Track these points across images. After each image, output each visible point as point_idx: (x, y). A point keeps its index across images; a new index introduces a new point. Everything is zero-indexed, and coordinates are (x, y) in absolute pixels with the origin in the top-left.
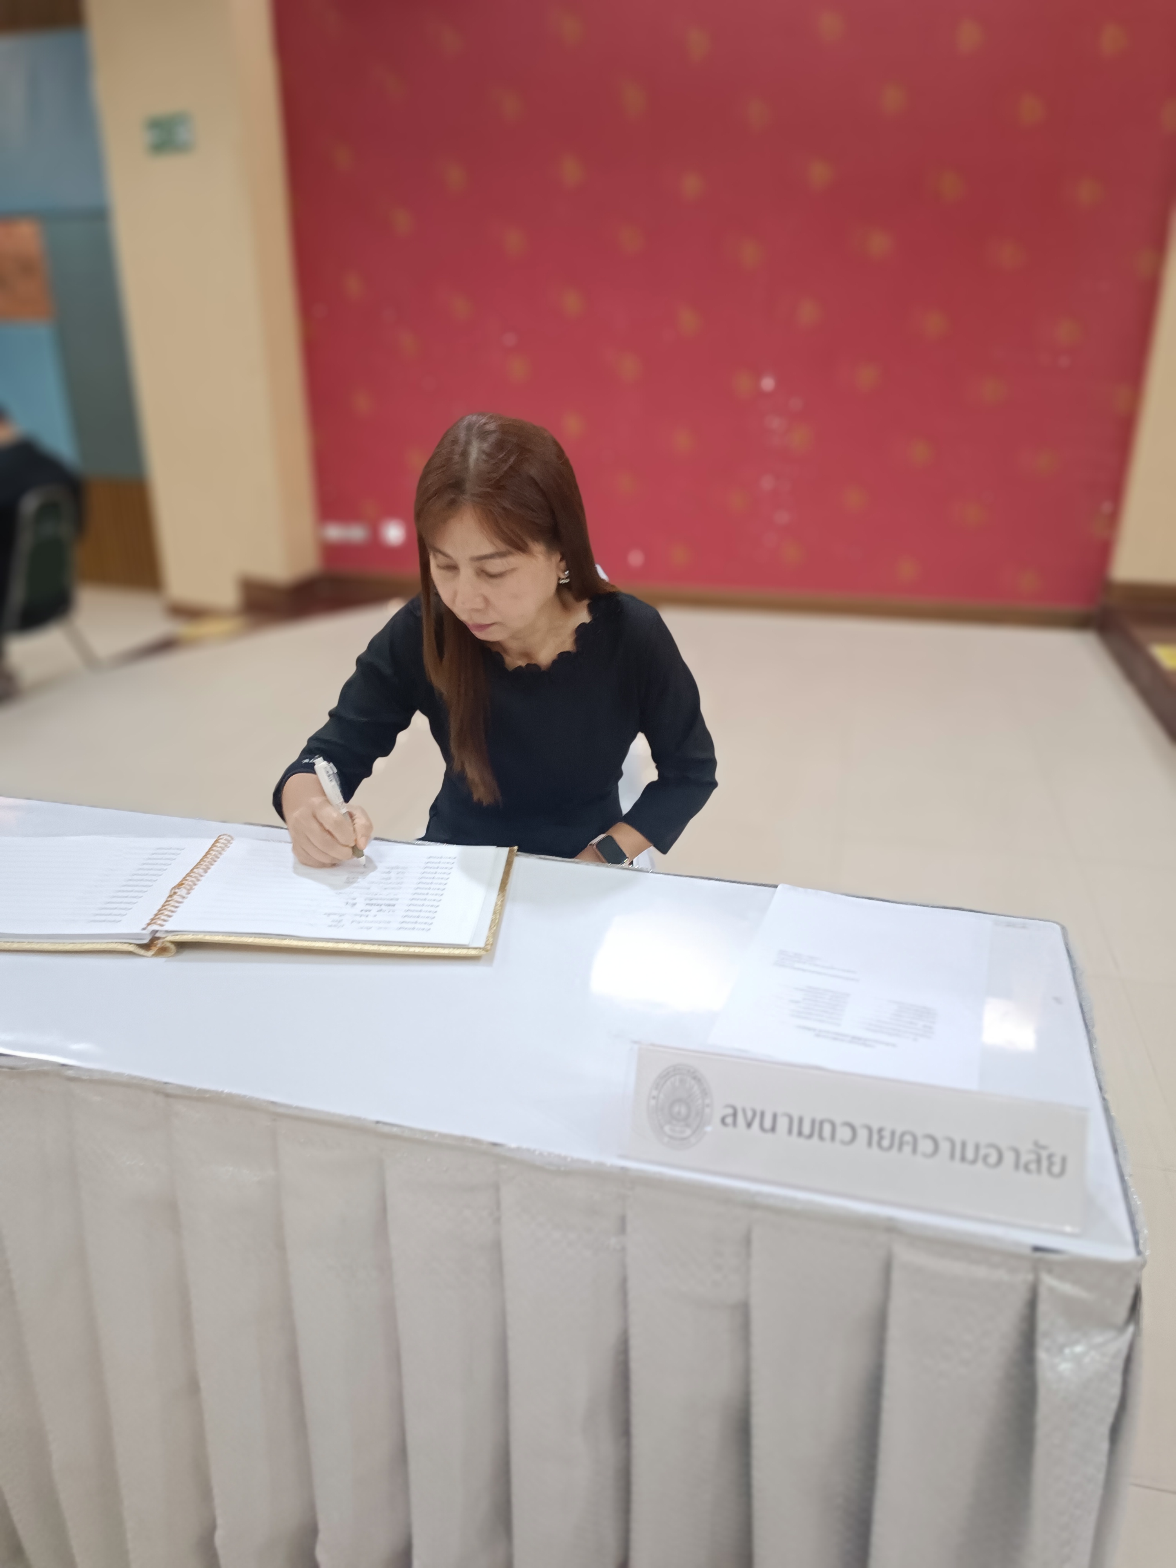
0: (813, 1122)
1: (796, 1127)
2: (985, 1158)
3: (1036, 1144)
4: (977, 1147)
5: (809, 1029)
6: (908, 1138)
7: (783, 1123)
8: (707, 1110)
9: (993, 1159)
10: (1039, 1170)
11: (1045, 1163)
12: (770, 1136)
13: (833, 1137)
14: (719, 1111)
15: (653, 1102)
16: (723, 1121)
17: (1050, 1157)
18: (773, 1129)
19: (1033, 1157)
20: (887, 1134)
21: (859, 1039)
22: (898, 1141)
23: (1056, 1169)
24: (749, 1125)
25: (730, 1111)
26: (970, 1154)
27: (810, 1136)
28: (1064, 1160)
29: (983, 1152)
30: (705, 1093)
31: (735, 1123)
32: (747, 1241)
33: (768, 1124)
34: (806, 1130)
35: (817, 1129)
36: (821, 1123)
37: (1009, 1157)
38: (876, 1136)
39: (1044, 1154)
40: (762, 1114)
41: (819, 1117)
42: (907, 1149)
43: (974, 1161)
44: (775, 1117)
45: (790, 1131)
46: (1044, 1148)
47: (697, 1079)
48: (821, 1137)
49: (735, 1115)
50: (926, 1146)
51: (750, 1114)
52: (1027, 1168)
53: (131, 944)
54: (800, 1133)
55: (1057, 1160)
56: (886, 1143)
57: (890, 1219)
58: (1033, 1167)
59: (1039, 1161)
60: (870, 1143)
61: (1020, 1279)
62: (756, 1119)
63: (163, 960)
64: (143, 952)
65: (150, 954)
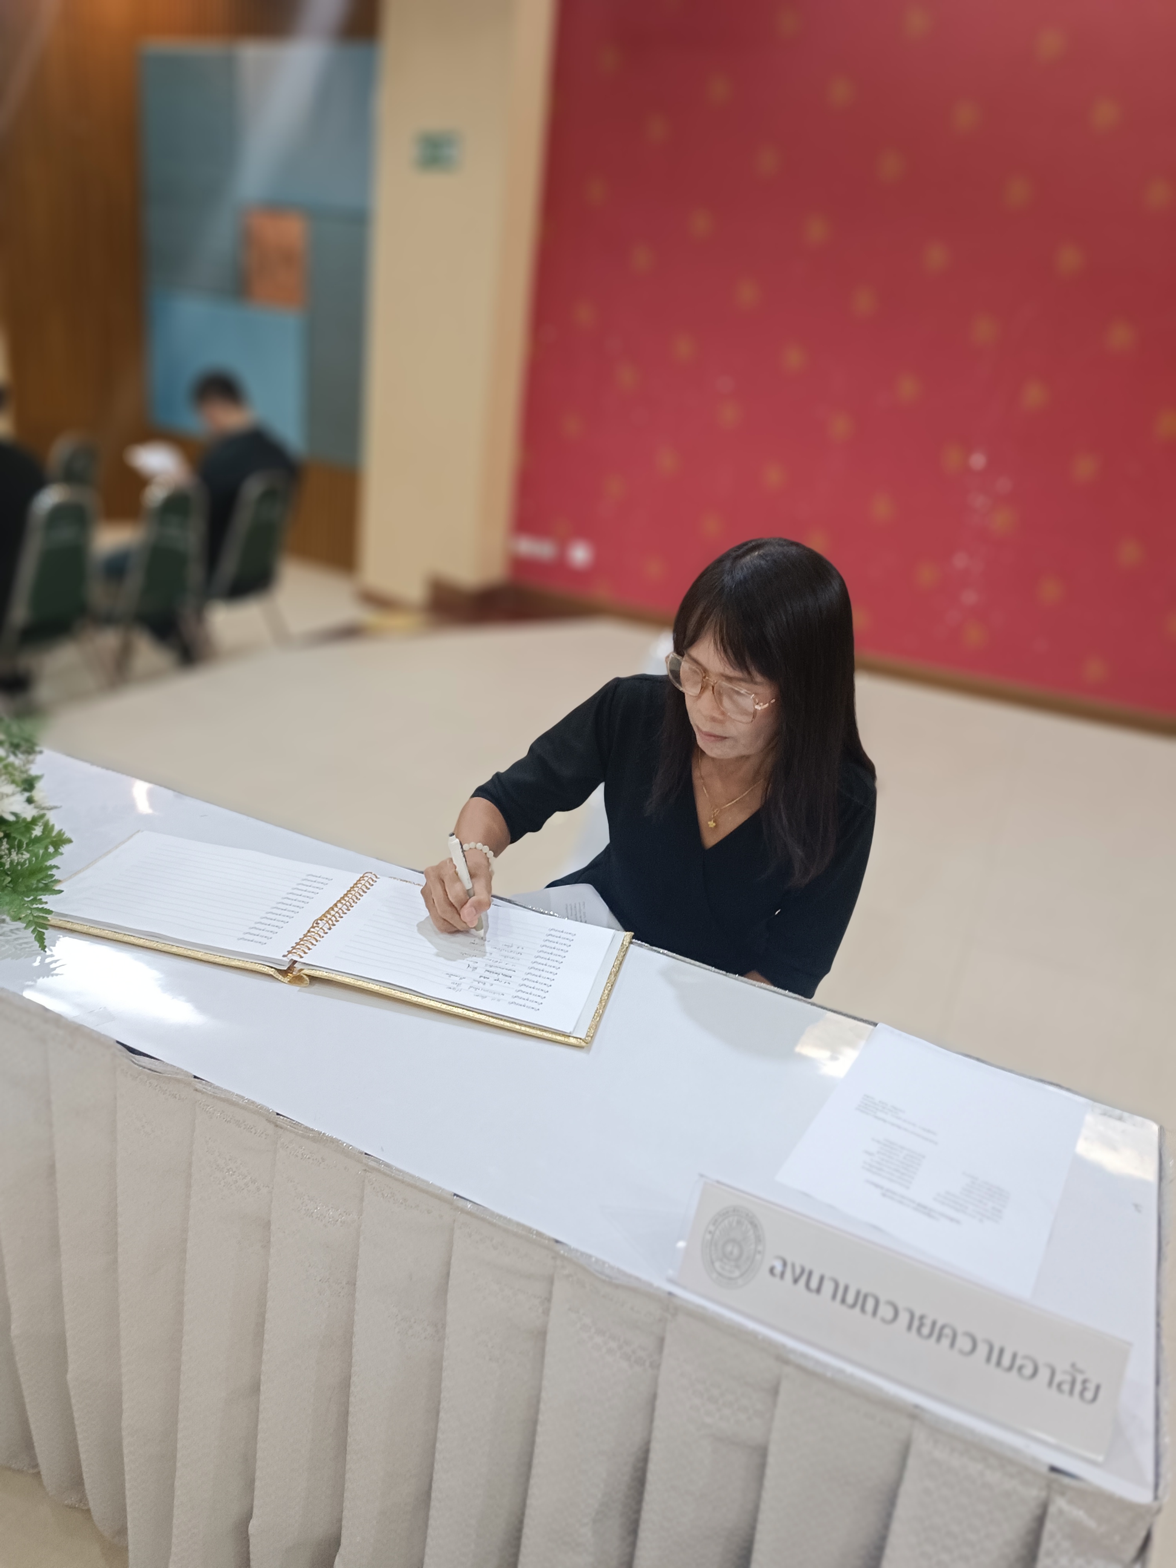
0: (858, 1293)
1: (840, 1293)
2: (1021, 1368)
3: (1073, 1366)
4: (1014, 1357)
5: (877, 1186)
7: (828, 1287)
8: (758, 1257)
9: (1028, 1371)
10: (1071, 1392)
11: (1078, 1387)
12: (813, 1296)
13: (875, 1312)
14: (770, 1261)
15: (708, 1237)
16: (772, 1270)
17: (1085, 1382)
18: (818, 1290)
19: (1068, 1378)
20: (928, 1322)
21: (925, 1207)
22: (937, 1332)
23: (1089, 1395)
24: (796, 1281)
25: (780, 1263)
26: (1006, 1361)
27: (854, 1306)
28: (1098, 1388)
29: (1019, 1362)
30: (759, 1240)
31: (782, 1276)
32: (775, 1391)
33: (814, 1284)
34: (850, 1299)
35: (861, 1300)
36: (866, 1297)
37: (1044, 1374)
38: (916, 1323)
39: (1080, 1378)
40: (810, 1274)
41: (864, 1291)
42: (945, 1342)
43: (1009, 1369)
44: (822, 1279)
45: (834, 1296)
46: (1081, 1372)
47: (754, 1225)
48: (863, 1309)
49: (784, 1268)
50: (964, 1343)
51: (798, 1271)
52: (1059, 1388)
53: (271, 967)
54: (843, 1301)
55: (1091, 1386)
56: (926, 1331)
57: (916, 1406)
58: (1066, 1387)
59: (1073, 1383)
60: (910, 1327)
61: (1034, 1494)
62: (803, 1276)
63: (295, 989)
64: (280, 977)
65: (286, 980)
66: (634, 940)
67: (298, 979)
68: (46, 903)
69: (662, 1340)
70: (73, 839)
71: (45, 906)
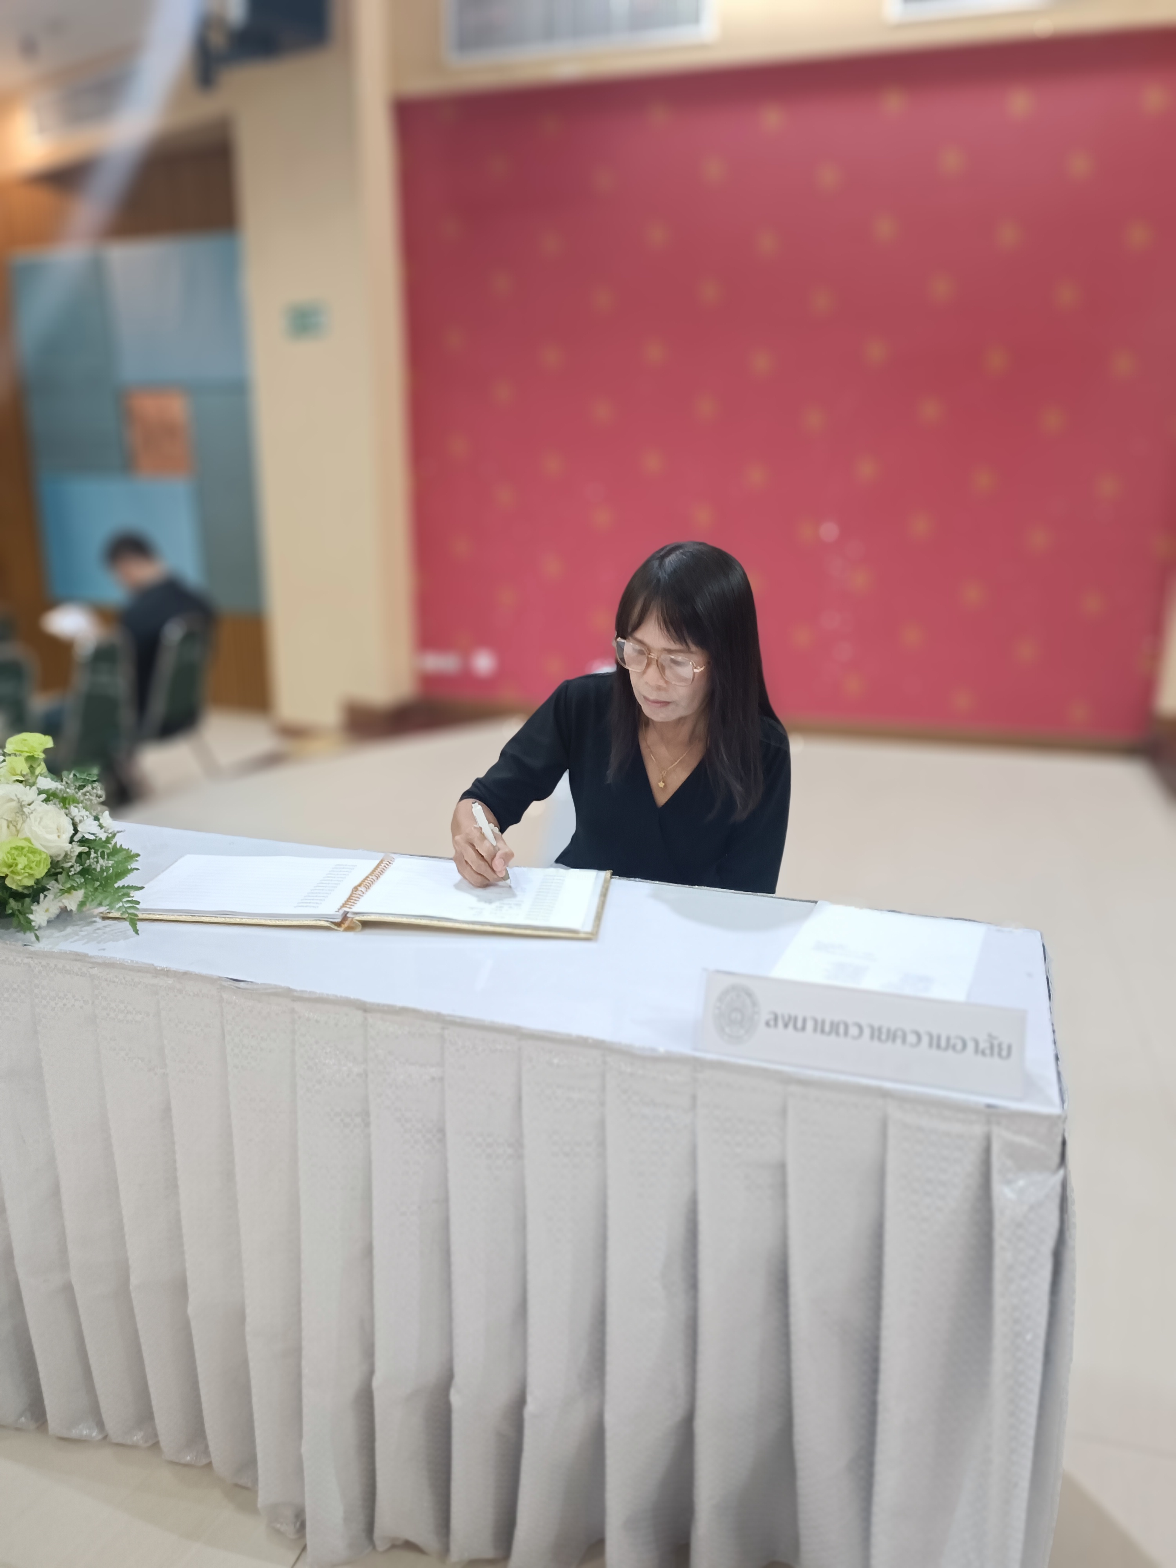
0: (832, 1024)
1: (820, 1027)
2: (954, 1048)
3: (990, 1036)
4: (948, 1039)
6: (899, 1033)
7: (810, 1025)
8: (756, 1016)
9: (959, 1046)
10: (992, 1054)
11: (996, 1050)
12: (800, 1033)
13: (846, 1033)
14: (765, 1016)
15: (717, 1011)
16: (767, 1024)
17: (1000, 1046)
18: (804, 1028)
19: (988, 1045)
20: (884, 1031)
22: (892, 1036)
23: (1004, 1053)
24: (786, 1026)
25: (772, 1016)
26: (943, 1043)
27: (830, 1033)
28: (1010, 1048)
29: (952, 1041)
30: (754, 1004)
31: (776, 1025)
32: (784, 1112)
33: (799, 1024)
34: (827, 1028)
35: (835, 1028)
36: (838, 1025)
37: (971, 1046)
38: (876, 1034)
39: (996, 1043)
40: (796, 1019)
41: (836, 1020)
42: (899, 1041)
43: (947, 1048)
44: (804, 1021)
45: (815, 1030)
46: (996, 1039)
47: (749, 994)
49: (776, 1019)
50: (912, 1038)
51: (786, 1018)
52: (983, 1053)
53: (328, 921)
55: (1005, 1047)
56: (884, 1037)
58: (988, 1052)
59: (992, 1047)
60: (872, 1037)
61: (978, 1130)
62: (790, 1022)
63: (350, 934)
64: (336, 928)
65: (341, 929)
66: (613, 876)
67: (350, 929)
68: (133, 897)
69: (694, 1098)
70: (140, 854)
71: (134, 899)
